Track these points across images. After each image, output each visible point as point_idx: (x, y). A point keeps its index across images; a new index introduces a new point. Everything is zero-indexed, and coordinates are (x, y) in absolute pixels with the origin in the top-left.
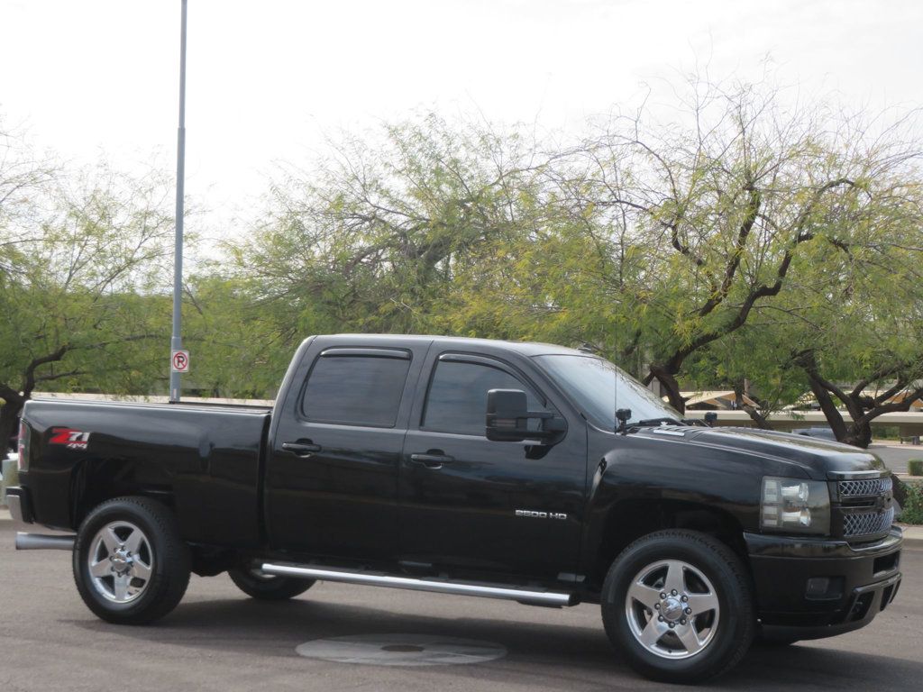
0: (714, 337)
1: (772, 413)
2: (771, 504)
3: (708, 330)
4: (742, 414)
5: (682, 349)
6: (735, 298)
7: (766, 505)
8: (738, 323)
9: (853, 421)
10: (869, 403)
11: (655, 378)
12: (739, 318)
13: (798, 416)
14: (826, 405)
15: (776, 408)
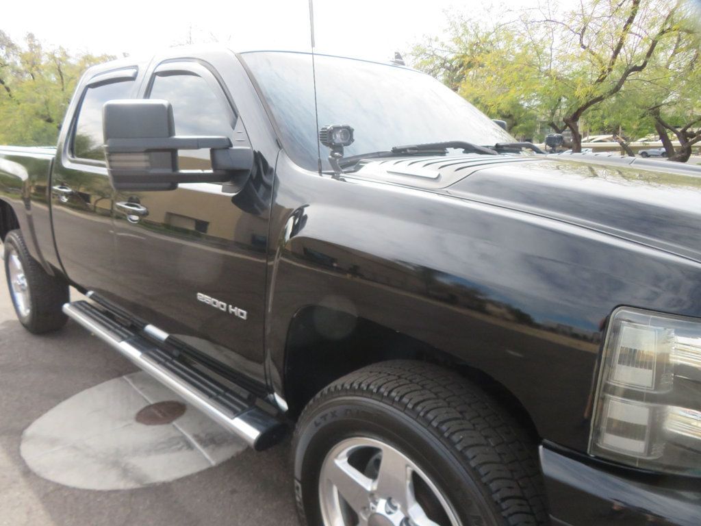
0: (600, 99)
1: (632, 143)
2: (631, 394)
3: (597, 94)
4: (616, 144)
5: (580, 106)
6: (616, 74)
7: (613, 391)
8: (616, 89)
9: (681, 145)
10: (692, 135)
11: (568, 128)
12: (617, 86)
13: (646, 144)
14: (664, 137)
15: (633, 140)
